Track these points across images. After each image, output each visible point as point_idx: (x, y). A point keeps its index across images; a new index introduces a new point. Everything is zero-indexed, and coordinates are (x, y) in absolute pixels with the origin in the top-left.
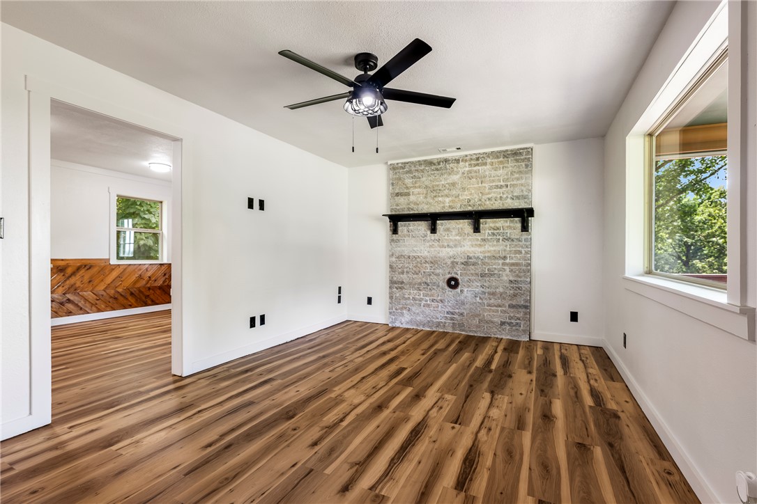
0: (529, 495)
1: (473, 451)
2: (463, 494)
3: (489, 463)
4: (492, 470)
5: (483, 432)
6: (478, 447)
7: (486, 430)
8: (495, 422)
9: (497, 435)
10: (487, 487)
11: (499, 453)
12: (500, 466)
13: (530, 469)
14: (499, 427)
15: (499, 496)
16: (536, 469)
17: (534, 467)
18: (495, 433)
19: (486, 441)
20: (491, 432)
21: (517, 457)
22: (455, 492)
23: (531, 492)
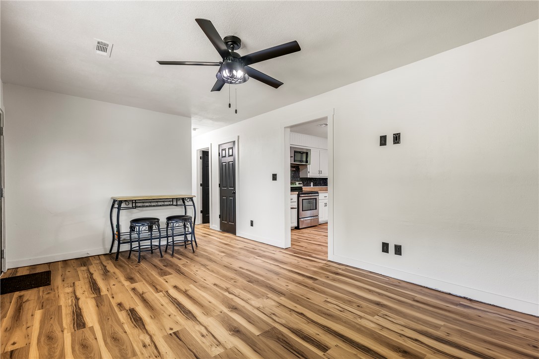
0: (92, 327)
1: (141, 326)
2: (128, 309)
3: (126, 327)
4: (121, 325)
5: (147, 340)
6: (141, 329)
7: (147, 344)
8: (147, 355)
9: (135, 346)
10: (118, 317)
11: (124, 335)
12: (118, 329)
13: (96, 339)
14: (139, 353)
15: (108, 317)
16: (92, 341)
17: (94, 342)
18: (138, 347)
19: (139, 336)
20: (141, 345)
21: (108, 340)
22: (132, 307)
23: (92, 329)
